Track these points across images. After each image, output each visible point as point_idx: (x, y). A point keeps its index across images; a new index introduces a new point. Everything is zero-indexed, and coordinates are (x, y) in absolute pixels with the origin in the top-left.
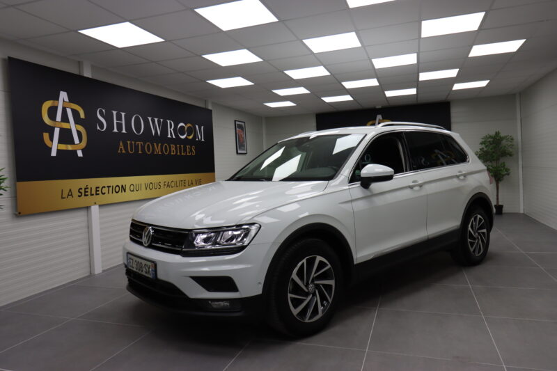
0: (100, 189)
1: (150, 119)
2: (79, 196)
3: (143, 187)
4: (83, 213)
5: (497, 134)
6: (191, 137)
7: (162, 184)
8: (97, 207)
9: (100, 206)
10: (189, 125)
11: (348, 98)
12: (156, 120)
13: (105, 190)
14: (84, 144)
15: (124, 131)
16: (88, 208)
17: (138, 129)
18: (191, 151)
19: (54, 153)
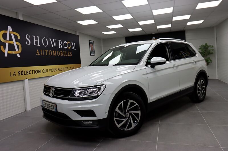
0: (28, 72)
1: (51, 39)
2: (19, 75)
3: (49, 71)
4: (21, 83)
5: (206, 44)
6: (70, 48)
7: (57, 69)
8: (28, 80)
9: (29, 79)
10: (69, 42)
11: (140, 29)
12: (53, 40)
13: (31, 72)
14: (20, 51)
15: (39, 45)
16: (23, 80)
17: (45, 44)
18: (70, 54)
19: (6, 55)
